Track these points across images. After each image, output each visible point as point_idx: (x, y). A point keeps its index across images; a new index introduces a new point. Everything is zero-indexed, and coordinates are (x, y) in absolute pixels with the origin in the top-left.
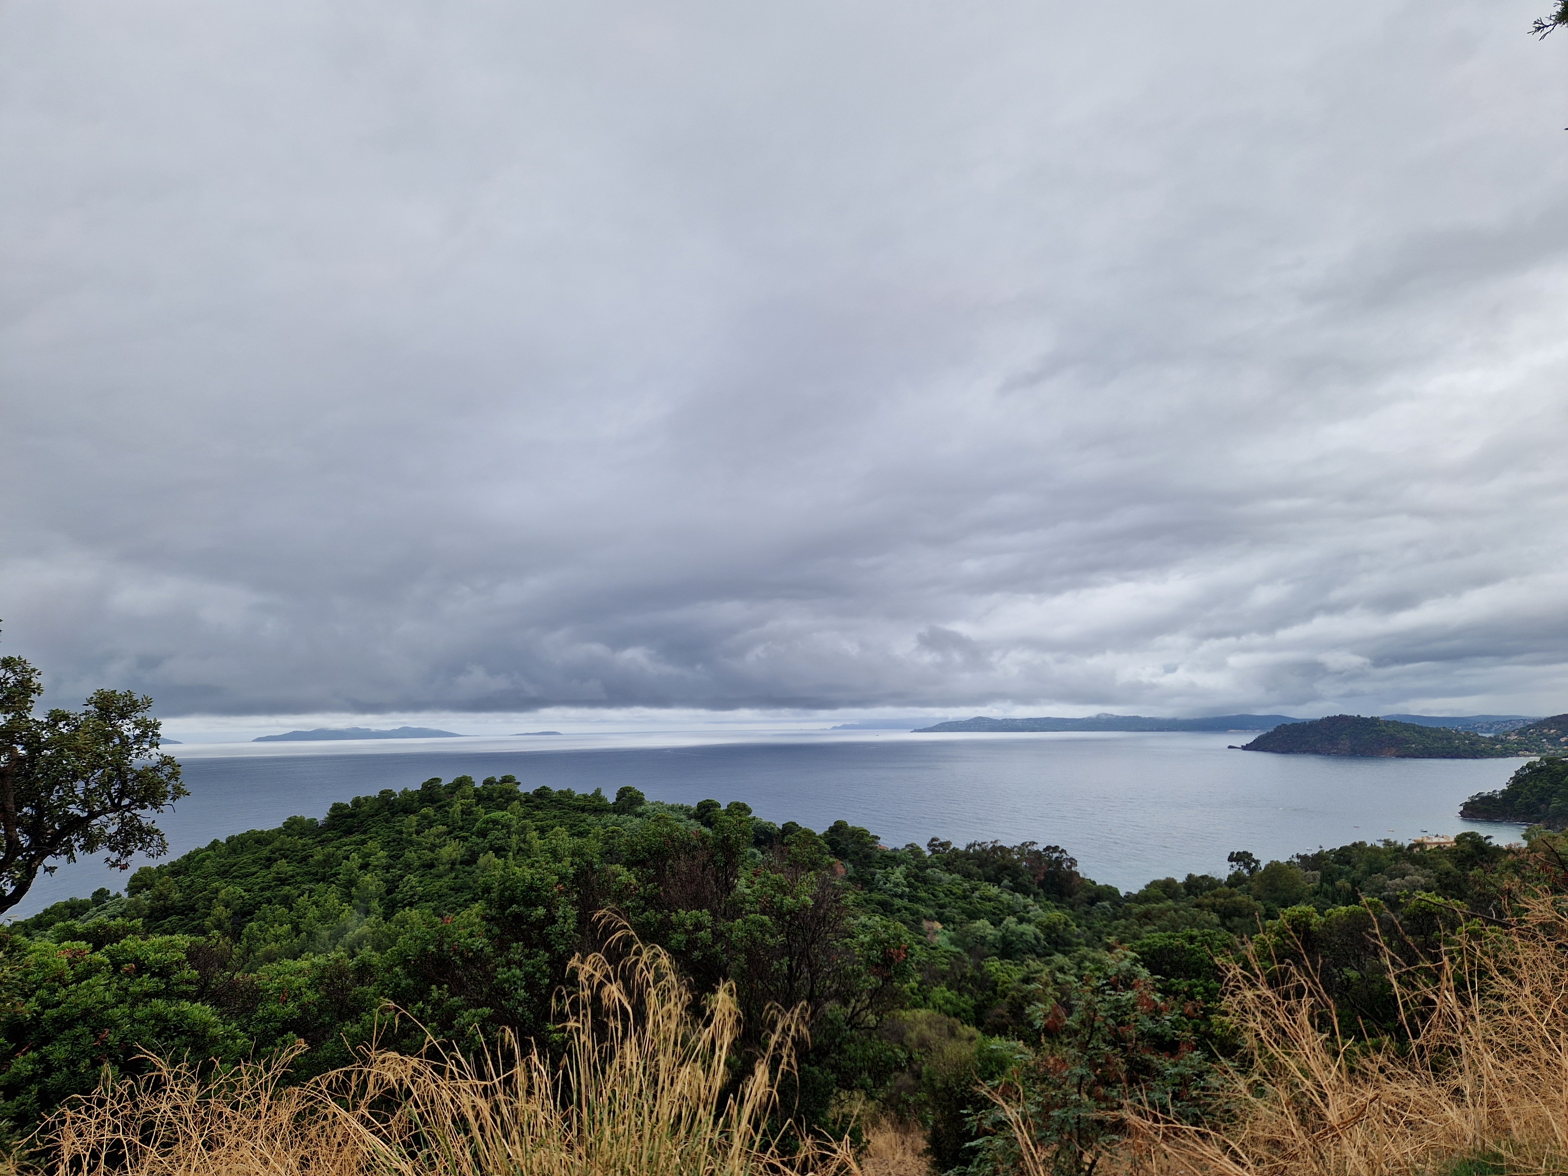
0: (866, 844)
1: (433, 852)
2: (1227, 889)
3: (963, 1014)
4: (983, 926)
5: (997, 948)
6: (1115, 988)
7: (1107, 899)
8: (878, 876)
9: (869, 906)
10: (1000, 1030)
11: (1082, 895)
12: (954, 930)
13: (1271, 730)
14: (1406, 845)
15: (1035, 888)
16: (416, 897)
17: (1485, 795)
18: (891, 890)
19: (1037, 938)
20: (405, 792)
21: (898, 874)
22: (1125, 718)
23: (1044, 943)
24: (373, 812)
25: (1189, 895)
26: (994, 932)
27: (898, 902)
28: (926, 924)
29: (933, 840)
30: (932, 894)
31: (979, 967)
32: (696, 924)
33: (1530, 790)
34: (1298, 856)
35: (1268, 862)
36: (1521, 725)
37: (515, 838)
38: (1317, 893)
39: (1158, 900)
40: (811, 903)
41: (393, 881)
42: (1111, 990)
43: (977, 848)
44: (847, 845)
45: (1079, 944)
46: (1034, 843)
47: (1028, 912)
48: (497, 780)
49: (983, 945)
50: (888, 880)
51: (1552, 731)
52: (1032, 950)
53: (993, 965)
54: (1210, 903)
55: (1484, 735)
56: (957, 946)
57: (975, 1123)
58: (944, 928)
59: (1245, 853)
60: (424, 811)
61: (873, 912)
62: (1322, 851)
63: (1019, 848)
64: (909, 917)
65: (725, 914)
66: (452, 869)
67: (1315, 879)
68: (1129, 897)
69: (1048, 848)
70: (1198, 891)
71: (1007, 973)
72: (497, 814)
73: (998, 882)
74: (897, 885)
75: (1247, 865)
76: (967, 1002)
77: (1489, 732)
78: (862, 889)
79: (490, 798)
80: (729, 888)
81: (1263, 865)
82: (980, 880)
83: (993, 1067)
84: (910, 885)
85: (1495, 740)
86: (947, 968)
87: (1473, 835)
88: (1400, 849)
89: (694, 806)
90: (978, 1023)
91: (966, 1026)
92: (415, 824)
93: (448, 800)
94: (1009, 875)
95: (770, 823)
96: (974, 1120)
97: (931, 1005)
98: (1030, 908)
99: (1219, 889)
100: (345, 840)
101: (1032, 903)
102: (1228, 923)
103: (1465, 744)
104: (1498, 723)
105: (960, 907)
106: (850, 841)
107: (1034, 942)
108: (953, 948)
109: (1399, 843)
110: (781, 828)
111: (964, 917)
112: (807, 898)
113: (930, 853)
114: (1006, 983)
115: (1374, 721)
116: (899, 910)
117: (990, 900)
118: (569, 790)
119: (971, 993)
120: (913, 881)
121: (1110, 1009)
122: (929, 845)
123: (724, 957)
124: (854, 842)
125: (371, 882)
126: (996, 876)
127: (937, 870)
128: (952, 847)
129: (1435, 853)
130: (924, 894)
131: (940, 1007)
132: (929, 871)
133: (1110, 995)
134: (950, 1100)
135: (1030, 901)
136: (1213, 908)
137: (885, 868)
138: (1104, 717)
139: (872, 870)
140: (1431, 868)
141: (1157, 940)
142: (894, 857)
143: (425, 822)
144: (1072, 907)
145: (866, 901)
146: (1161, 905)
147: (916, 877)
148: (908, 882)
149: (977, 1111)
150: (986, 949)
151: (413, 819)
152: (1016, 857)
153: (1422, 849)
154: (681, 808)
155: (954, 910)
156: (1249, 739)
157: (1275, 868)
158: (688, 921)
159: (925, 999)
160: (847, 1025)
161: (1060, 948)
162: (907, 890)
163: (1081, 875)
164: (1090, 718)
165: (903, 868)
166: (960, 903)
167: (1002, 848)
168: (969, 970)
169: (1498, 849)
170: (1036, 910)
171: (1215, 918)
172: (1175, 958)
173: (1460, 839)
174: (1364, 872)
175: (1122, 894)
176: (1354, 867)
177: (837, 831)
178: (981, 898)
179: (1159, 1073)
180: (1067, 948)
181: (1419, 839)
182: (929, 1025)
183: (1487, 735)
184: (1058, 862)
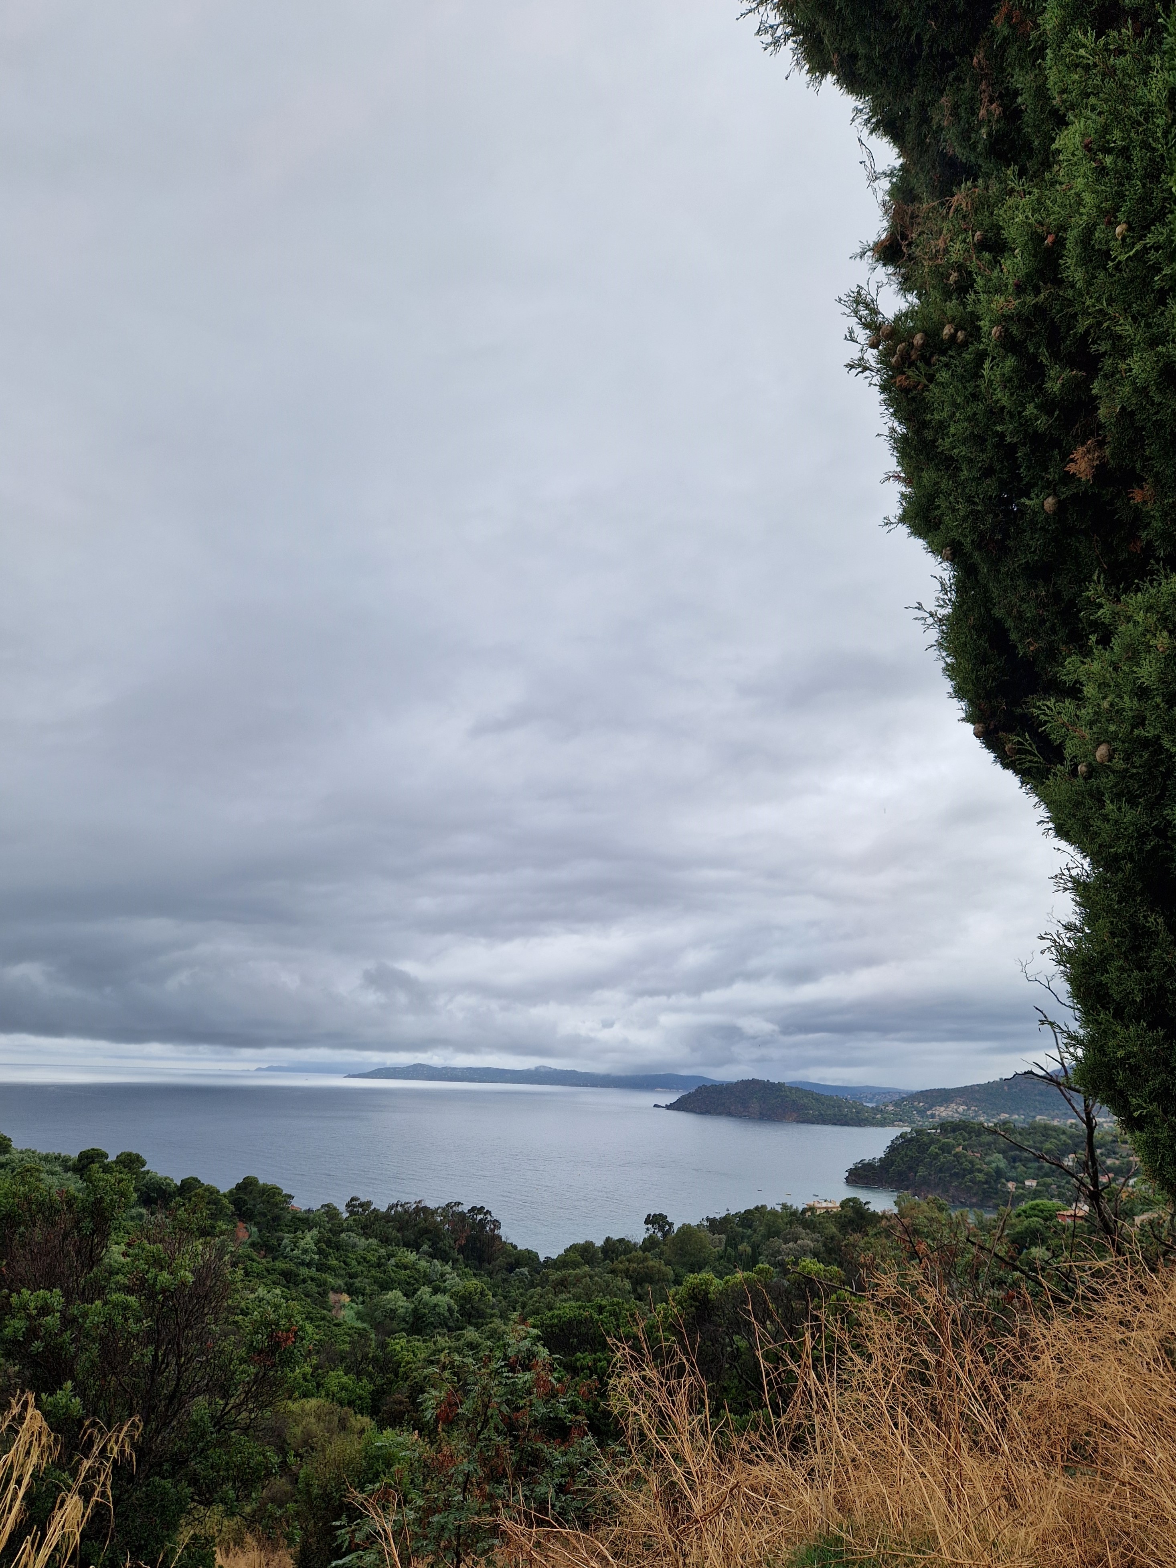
0: (277, 1204)
2: (641, 1253)
3: (358, 1402)
4: (395, 1298)
5: (407, 1323)
6: (513, 1370)
7: (526, 1265)
8: (285, 1241)
9: (270, 1277)
10: (393, 1420)
11: (501, 1261)
12: (363, 1302)
13: (693, 1090)
14: (800, 1209)
15: (455, 1254)
17: (866, 1162)
18: (298, 1258)
19: (450, 1310)
21: (309, 1239)
22: (562, 1071)
23: (456, 1314)
25: (605, 1260)
26: (406, 1304)
27: (304, 1271)
28: (332, 1296)
29: (353, 1199)
30: (344, 1262)
31: (383, 1346)
32: (42, 1308)
33: (902, 1159)
34: (708, 1219)
35: (680, 1225)
36: (897, 1097)
38: (721, 1257)
39: (576, 1265)
40: (191, 1278)
42: (508, 1372)
43: (399, 1209)
44: (254, 1205)
45: (492, 1315)
46: (459, 1203)
47: (445, 1281)
49: (392, 1319)
50: (296, 1245)
51: (921, 1104)
52: (444, 1324)
53: (399, 1343)
54: (625, 1268)
55: (868, 1105)
56: (364, 1321)
57: (347, 1536)
58: (352, 1301)
59: (661, 1215)
61: (274, 1283)
62: (729, 1214)
63: (444, 1209)
64: (313, 1288)
65: (83, 1293)
67: (720, 1243)
68: (549, 1263)
69: (473, 1209)
70: (614, 1255)
71: (413, 1351)
73: (415, 1246)
74: (305, 1251)
75: (661, 1229)
76: (365, 1387)
77: (871, 1102)
78: (265, 1257)
80: (92, 1260)
81: (675, 1228)
82: (398, 1245)
83: (380, 1466)
84: (320, 1252)
85: (876, 1110)
86: (347, 1347)
87: (854, 1200)
88: (794, 1213)
89: (75, 1155)
90: (373, 1412)
91: (359, 1416)
94: (429, 1240)
95: (166, 1178)
96: (347, 1533)
97: (323, 1393)
98: (447, 1276)
99: (634, 1253)
101: (450, 1270)
102: (639, 1290)
103: (852, 1112)
104: (879, 1094)
105: (373, 1277)
106: (259, 1200)
107: (447, 1314)
108: (359, 1325)
109: (794, 1207)
110: (179, 1184)
111: (376, 1288)
112: (187, 1273)
113: (348, 1215)
114: (409, 1363)
115: (780, 1086)
116: (304, 1281)
117: (406, 1268)
119: (370, 1376)
120: (324, 1247)
121: (505, 1394)
122: (348, 1205)
123: (72, 1349)
124: (263, 1202)
126: (415, 1241)
127: (353, 1235)
128: (372, 1207)
129: (823, 1217)
130: (334, 1262)
131: (333, 1395)
132: (343, 1235)
133: (508, 1378)
134: (326, 1509)
135: (448, 1268)
136: (627, 1274)
137: (295, 1232)
138: (543, 1070)
139: (280, 1234)
140: (819, 1232)
141: (568, 1311)
142: (307, 1219)
144: (490, 1274)
145: (267, 1270)
146: (578, 1271)
147: (328, 1243)
148: (318, 1248)
149: (351, 1520)
150: (394, 1324)
152: (439, 1219)
153: (813, 1213)
154: (57, 1158)
155: (366, 1280)
156: (672, 1098)
157: (686, 1230)
158: (33, 1304)
159: (319, 1385)
160: (214, 1426)
161: (474, 1321)
162: (317, 1257)
163: (503, 1239)
164: (528, 1070)
165: (315, 1231)
166: (373, 1272)
167: (425, 1209)
168: (372, 1350)
169: (874, 1214)
170: (453, 1278)
171: (627, 1285)
172: (583, 1330)
173: (844, 1204)
174: (763, 1236)
175: (542, 1259)
176: (755, 1231)
177: (246, 1188)
178: (397, 1266)
179: (548, 1463)
180: (480, 1321)
181: (812, 1203)
182: (319, 1418)
183: (870, 1105)
184: (482, 1224)
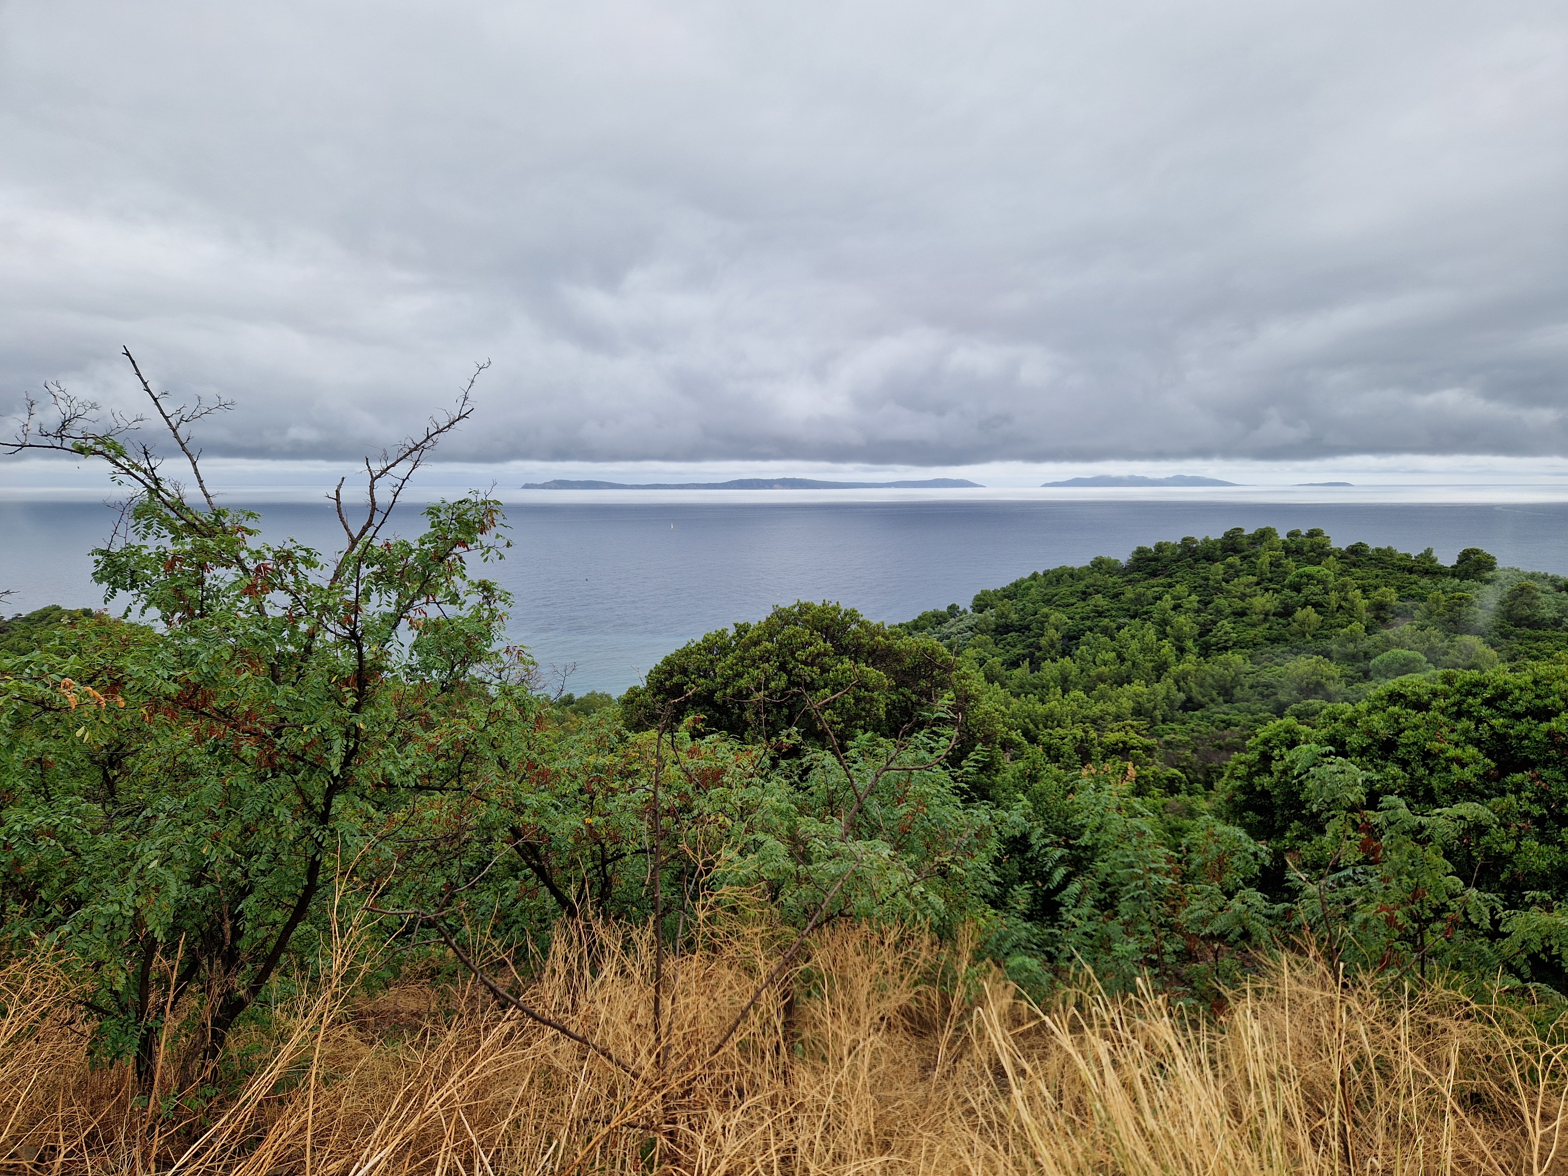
1: (1243, 601)
16: (1231, 643)
20: (1206, 540)
24: (1175, 557)
37: (1334, 596)
41: (1204, 625)
48: (1303, 533)
60: (1230, 560)
66: (1265, 620)
72: (1310, 569)
79: (1298, 551)
92: (1221, 572)
93: (1253, 551)
100: (1153, 581)
118: (1389, 548)
125: (1184, 622)
143: (1232, 571)
151: (1219, 567)
